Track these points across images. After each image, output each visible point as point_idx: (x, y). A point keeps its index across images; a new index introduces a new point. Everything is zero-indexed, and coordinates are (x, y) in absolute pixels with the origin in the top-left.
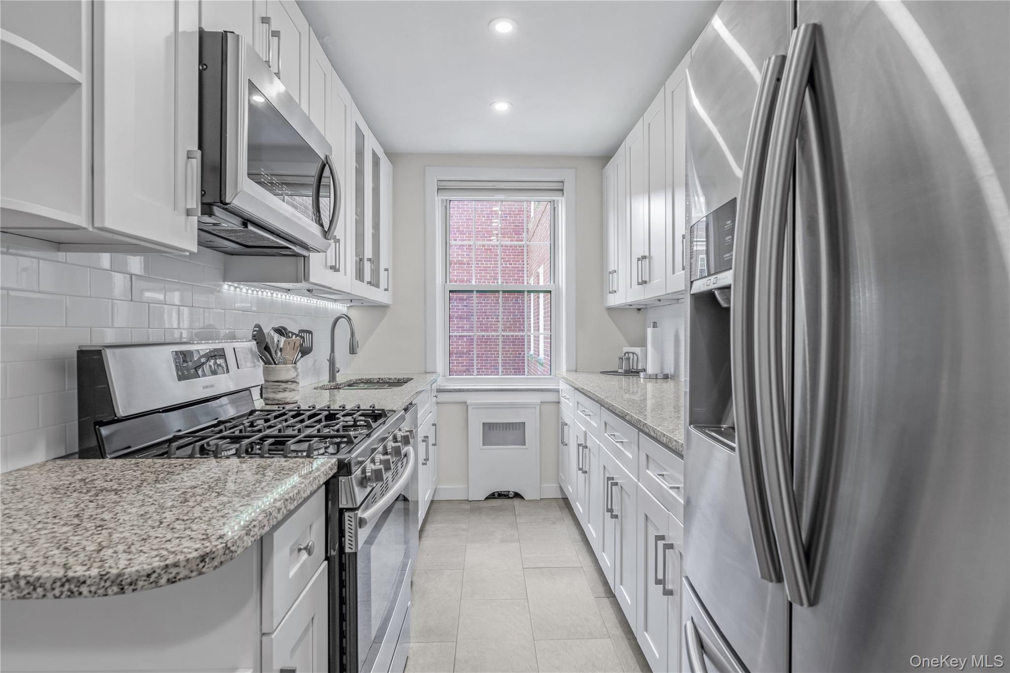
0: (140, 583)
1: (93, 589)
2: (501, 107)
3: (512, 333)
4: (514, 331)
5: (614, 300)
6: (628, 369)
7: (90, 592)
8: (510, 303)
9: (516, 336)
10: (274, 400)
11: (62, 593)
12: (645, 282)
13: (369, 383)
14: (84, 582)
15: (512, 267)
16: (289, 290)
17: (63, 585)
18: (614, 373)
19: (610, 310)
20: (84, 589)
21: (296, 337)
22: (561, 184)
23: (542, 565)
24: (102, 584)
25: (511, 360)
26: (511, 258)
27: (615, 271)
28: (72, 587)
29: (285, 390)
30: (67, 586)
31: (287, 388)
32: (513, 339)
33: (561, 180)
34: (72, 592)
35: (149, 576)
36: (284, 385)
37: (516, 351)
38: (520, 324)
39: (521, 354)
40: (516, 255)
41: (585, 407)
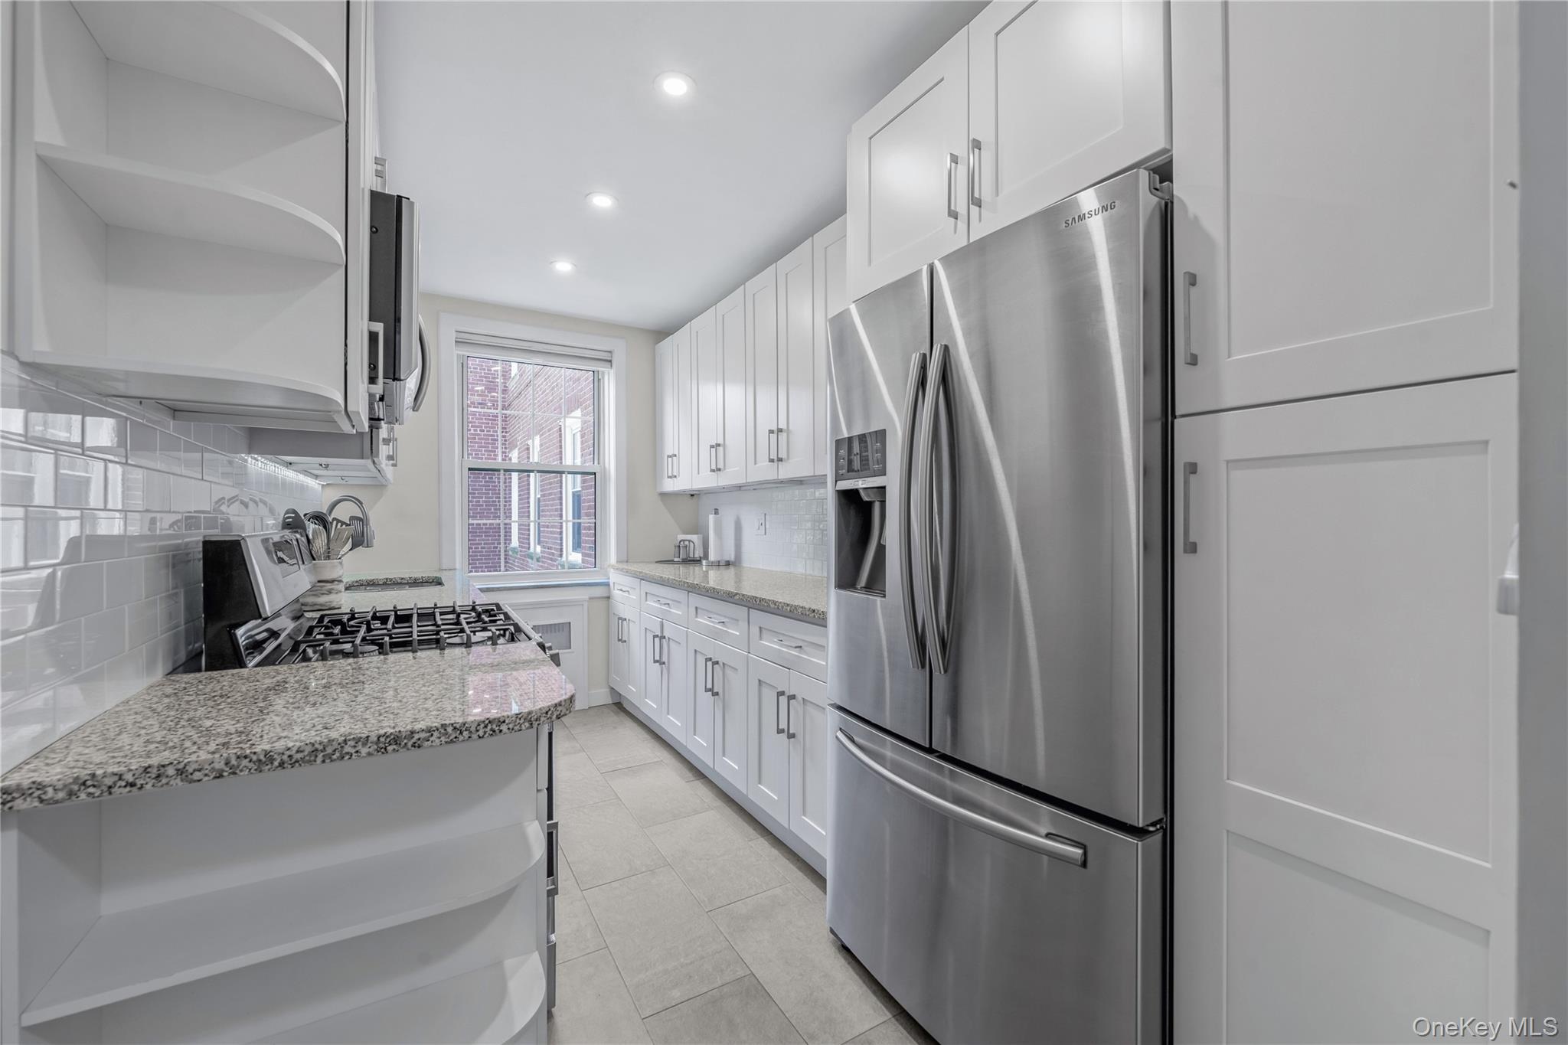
0: (542, 719)
1: (511, 726)
2: (564, 266)
3: (484, 521)
4: (488, 518)
5: (670, 486)
6: (685, 557)
7: (509, 729)
8: (482, 482)
9: (490, 524)
10: (315, 605)
11: (485, 733)
12: (719, 470)
13: (371, 584)
14: (504, 722)
15: (484, 435)
16: (290, 464)
17: (486, 727)
18: (670, 562)
19: (664, 495)
20: (504, 727)
21: (341, 526)
22: (609, 354)
23: (620, 767)
24: (518, 721)
25: (483, 556)
26: (483, 423)
27: (675, 456)
28: (494, 726)
29: (330, 592)
30: (489, 727)
31: (333, 589)
32: (486, 528)
33: (609, 350)
34: (494, 731)
35: (547, 713)
36: (329, 586)
37: (489, 544)
38: (495, 509)
39: (497, 548)
40: (490, 420)
41: (658, 596)
